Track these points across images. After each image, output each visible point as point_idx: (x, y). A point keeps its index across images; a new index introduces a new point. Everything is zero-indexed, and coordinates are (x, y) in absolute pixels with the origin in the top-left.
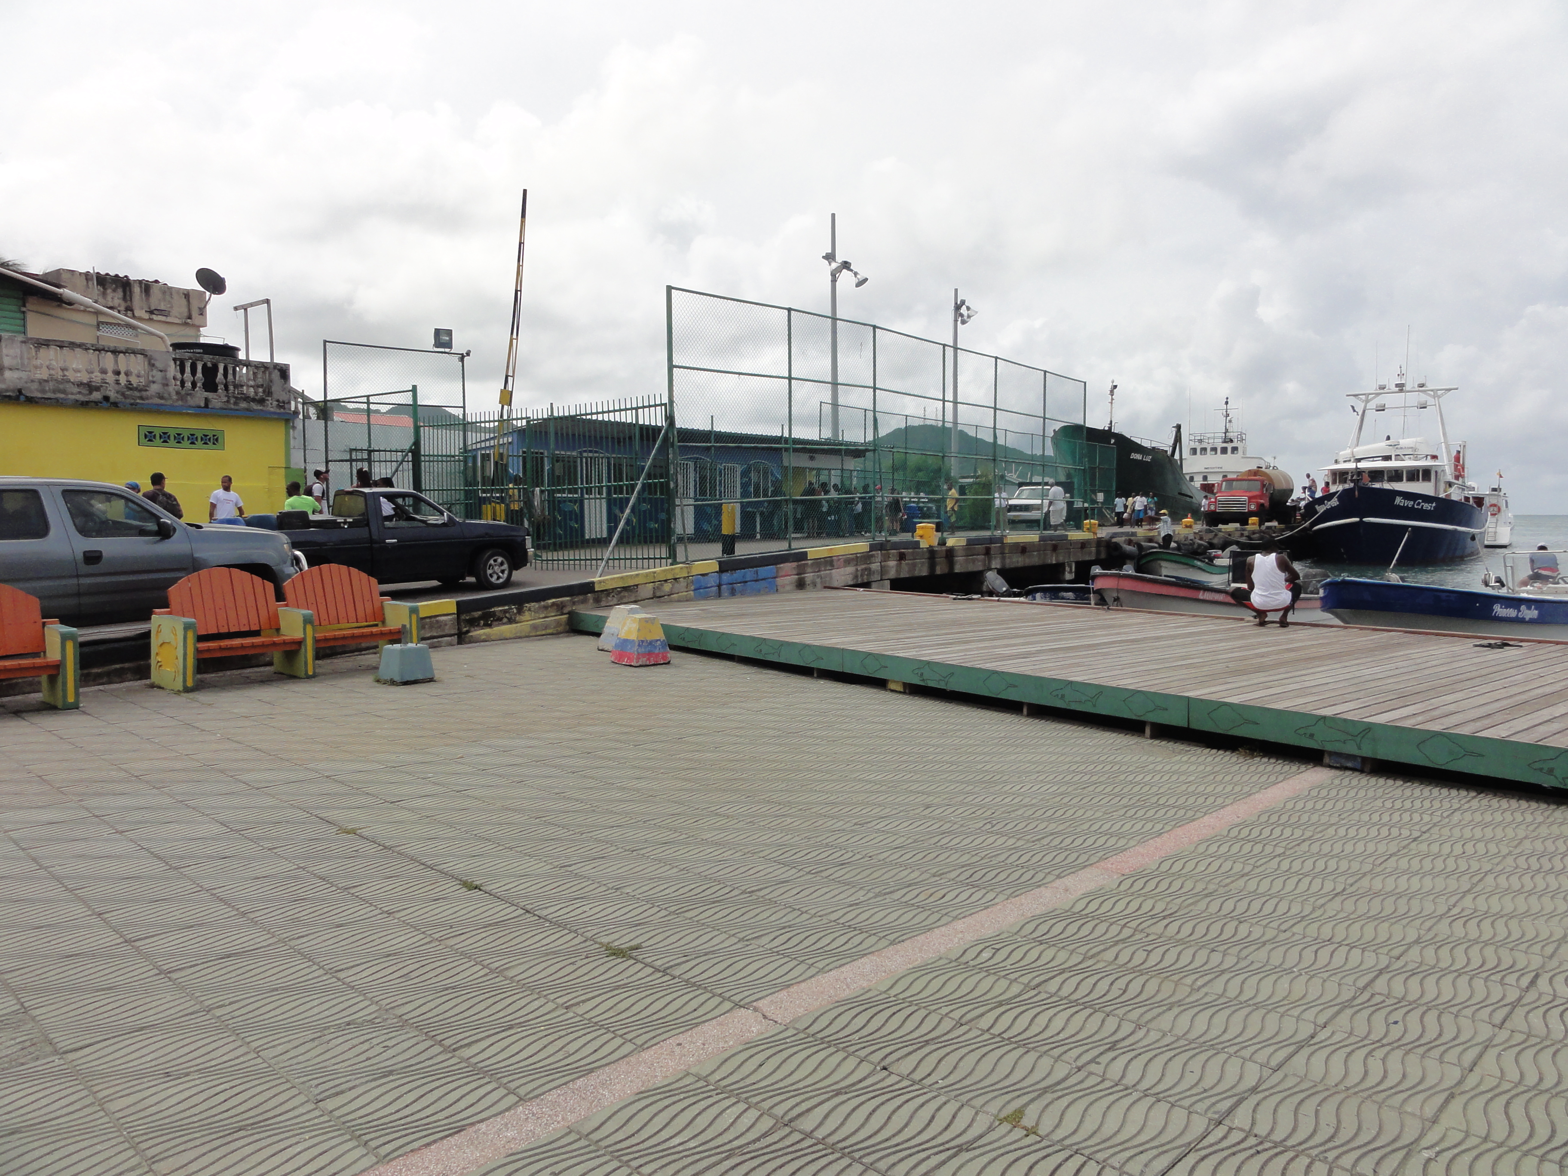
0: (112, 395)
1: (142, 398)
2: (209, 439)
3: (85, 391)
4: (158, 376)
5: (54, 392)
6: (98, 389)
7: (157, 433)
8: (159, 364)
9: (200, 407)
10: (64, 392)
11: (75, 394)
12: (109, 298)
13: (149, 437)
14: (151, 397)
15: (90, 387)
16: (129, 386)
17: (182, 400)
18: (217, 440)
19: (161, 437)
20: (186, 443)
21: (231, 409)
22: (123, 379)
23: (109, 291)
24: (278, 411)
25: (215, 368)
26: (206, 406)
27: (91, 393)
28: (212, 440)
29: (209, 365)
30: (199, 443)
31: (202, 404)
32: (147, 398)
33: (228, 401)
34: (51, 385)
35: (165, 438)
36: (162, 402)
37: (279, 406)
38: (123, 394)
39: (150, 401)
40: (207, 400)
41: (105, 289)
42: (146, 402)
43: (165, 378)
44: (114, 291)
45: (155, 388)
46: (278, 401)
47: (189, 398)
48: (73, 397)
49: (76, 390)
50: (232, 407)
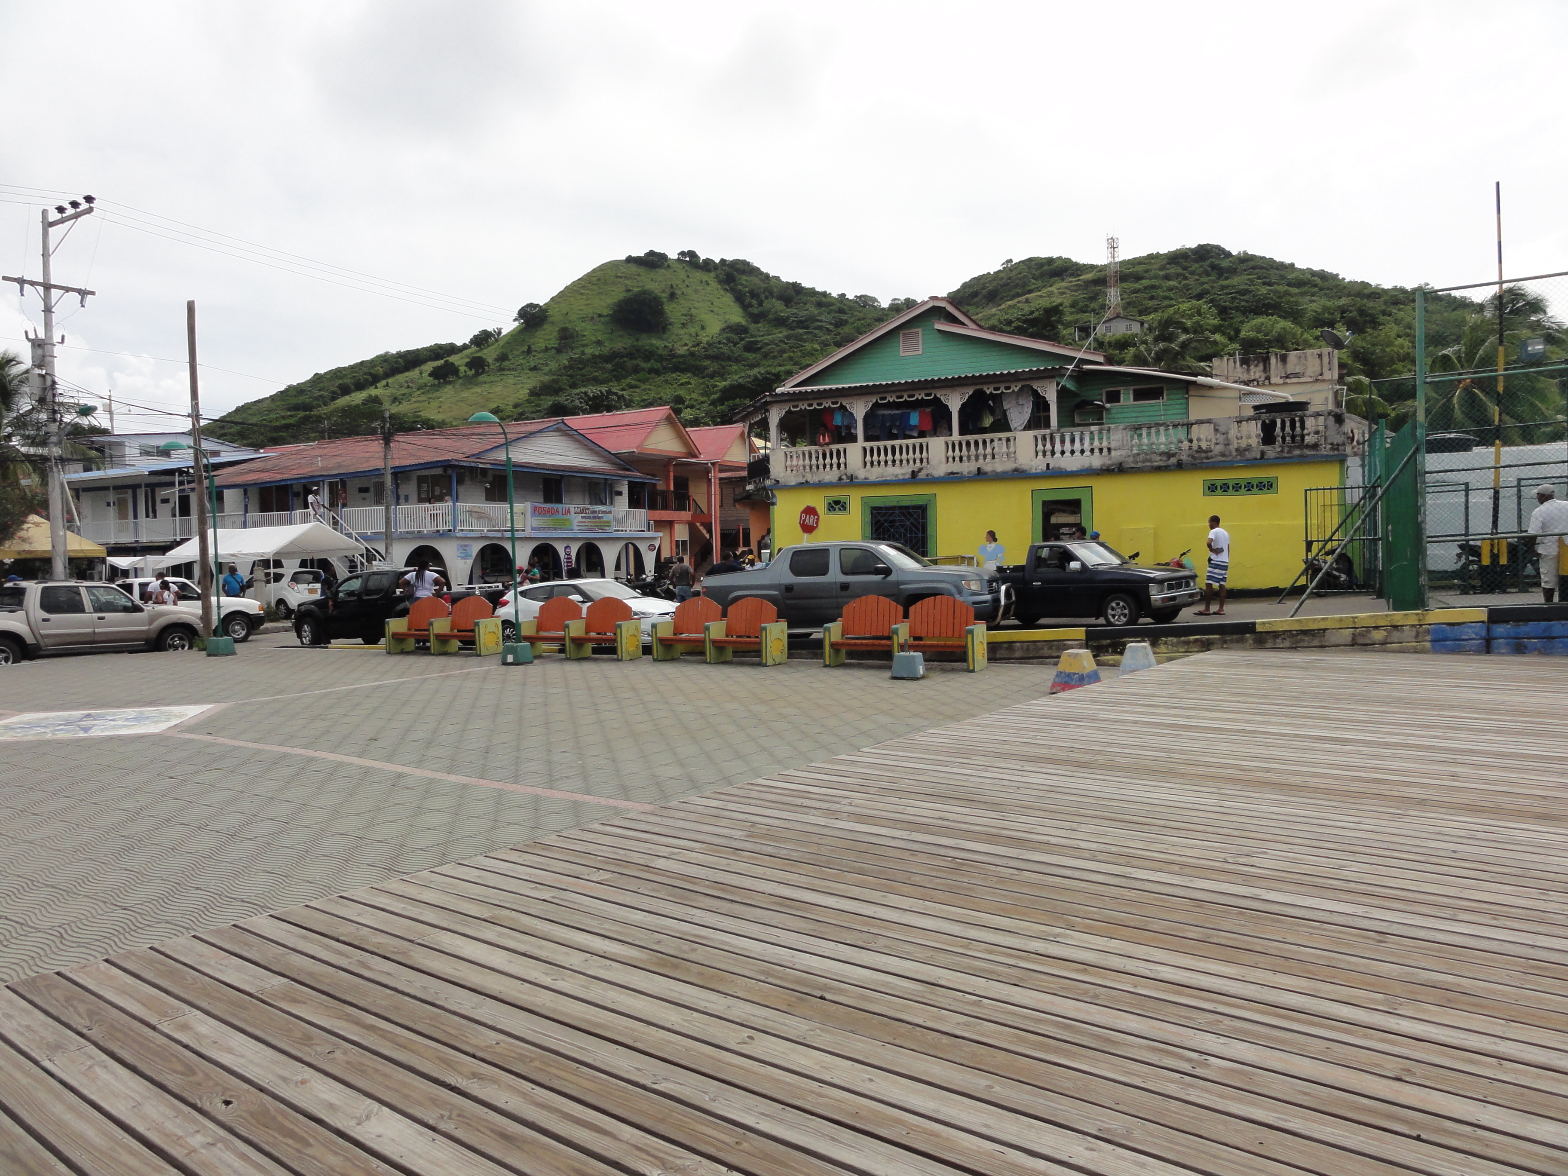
0: (1184, 457)
1: (1207, 458)
2: (1264, 486)
3: (1165, 458)
4: (1221, 438)
5: (1143, 462)
6: (1174, 455)
7: (1219, 484)
8: (1222, 429)
9: (1256, 459)
10: (1150, 461)
11: (1158, 461)
12: (1252, 373)
13: (1212, 488)
14: (1216, 456)
15: (1169, 455)
16: (1200, 450)
17: (1240, 455)
18: (1271, 485)
19: (1221, 488)
20: (1243, 490)
21: (1285, 458)
22: (1195, 447)
23: (1252, 367)
24: (1331, 453)
25: (1274, 423)
26: (1262, 457)
27: (1169, 459)
28: (1267, 486)
29: (1267, 421)
30: (1255, 490)
31: (1258, 456)
32: (1212, 458)
33: (1282, 451)
34: (1142, 457)
35: (1225, 488)
36: (1224, 459)
37: (1332, 449)
38: (1193, 457)
39: (1214, 460)
40: (1263, 453)
41: (1249, 366)
42: (1211, 460)
43: (1227, 439)
44: (1256, 366)
45: (1218, 449)
46: (1332, 444)
47: (1247, 453)
48: (1157, 464)
49: (1158, 458)
50: (1286, 455)
